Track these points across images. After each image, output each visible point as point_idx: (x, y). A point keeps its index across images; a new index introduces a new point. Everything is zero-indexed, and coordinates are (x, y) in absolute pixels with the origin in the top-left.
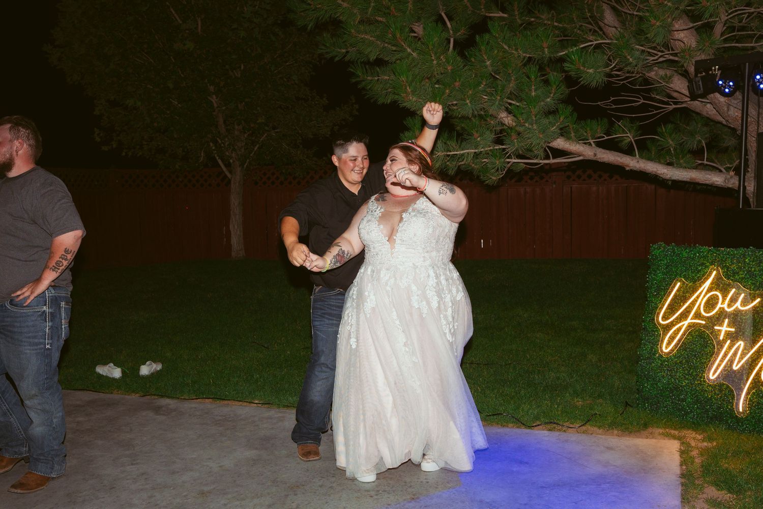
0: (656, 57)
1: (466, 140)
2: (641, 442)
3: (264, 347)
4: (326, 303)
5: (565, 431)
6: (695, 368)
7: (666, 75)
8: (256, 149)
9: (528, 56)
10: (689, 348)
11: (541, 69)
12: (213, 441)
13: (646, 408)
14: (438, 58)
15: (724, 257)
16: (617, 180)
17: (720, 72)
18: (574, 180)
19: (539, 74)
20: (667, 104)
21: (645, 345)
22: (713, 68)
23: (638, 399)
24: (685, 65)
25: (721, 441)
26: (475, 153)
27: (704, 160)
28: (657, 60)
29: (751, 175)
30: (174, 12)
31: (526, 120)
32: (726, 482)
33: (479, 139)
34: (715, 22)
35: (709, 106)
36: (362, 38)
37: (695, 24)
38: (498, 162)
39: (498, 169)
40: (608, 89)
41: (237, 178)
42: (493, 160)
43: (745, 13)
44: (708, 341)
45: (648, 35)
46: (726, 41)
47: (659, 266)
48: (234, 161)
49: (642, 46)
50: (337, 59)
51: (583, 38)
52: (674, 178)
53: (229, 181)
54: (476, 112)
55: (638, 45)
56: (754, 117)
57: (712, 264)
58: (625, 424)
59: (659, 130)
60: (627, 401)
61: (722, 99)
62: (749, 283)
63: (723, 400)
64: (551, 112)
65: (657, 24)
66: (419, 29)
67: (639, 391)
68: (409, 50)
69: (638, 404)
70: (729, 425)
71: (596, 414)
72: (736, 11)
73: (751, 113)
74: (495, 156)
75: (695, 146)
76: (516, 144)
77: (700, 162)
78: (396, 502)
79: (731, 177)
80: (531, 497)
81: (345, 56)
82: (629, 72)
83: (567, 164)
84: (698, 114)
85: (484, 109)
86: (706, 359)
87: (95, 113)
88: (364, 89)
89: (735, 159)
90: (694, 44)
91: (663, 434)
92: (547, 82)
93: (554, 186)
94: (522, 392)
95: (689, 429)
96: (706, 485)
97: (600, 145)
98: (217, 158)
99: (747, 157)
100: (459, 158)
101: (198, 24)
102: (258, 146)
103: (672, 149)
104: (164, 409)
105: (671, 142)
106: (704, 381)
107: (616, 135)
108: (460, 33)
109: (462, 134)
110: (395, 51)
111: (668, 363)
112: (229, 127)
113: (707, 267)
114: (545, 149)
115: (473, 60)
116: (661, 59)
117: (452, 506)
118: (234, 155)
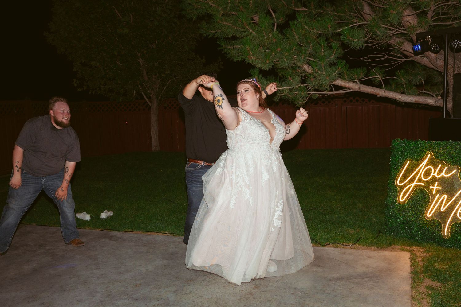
0: (394, 31)
1: (284, 81)
2: (388, 254)
3: (171, 201)
4: (194, 174)
5: (343, 248)
6: (419, 211)
7: (400, 42)
8: (165, 88)
9: (320, 32)
10: (415, 199)
11: (327, 39)
12: (142, 255)
13: (391, 234)
14: (268, 35)
15: (434, 146)
16: (373, 102)
17: (431, 39)
18: (348, 103)
19: (326, 43)
20: (401, 58)
21: (389, 197)
22: (427, 37)
23: (386, 229)
24: (411, 35)
25: (434, 252)
26: (290, 88)
27: (423, 90)
28: (394, 33)
29: (450, 98)
30: (117, 12)
31: (319, 69)
32: (437, 276)
33: (292, 81)
34: (428, 10)
35: (425, 59)
36: (224, 24)
37: (416, 12)
38: (303, 94)
39: (303, 98)
40: (366, 50)
41: (154, 106)
42: (300, 92)
43: (445, 5)
44: (426, 195)
45: (389, 19)
46: (434, 21)
47: (397, 152)
48: (152, 96)
49: (386, 25)
50: (210, 36)
51: (351, 21)
52: (405, 101)
53: (150, 107)
54: (290, 65)
55: (383, 25)
56: (452, 65)
57: (428, 150)
58: (378, 243)
59: (396, 73)
60: (380, 230)
61: (433, 55)
62: (450, 161)
63: (436, 229)
64: (333, 65)
65: (394, 12)
66: (256, 18)
67: (386, 224)
68: (251, 31)
69: (386, 232)
70: (439, 243)
71: (362, 238)
72: (440, 4)
73: (450, 62)
74: (301, 90)
75: (418, 82)
76: (313, 83)
77: (421, 91)
78: (246, 289)
79: (439, 100)
80: (324, 286)
81: (214, 35)
82: (378, 40)
83: (344, 94)
84: (419, 63)
85: (295, 63)
86: (425, 205)
87: (73, 70)
88: (225, 53)
89: (442, 89)
90: (416, 23)
91: (400, 249)
92: (331, 47)
93: (337, 107)
94: (319, 226)
95: (415, 245)
96: (425, 278)
97: (362, 83)
98: (143, 94)
99: (448, 88)
100: (281, 92)
101: (131, 18)
102: (166, 87)
103: (404, 84)
104: (114, 237)
105: (404, 80)
106: (424, 218)
107: (372, 76)
108: (280, 20)
109: (282, 78)
110: (243, 31)
111: (403, 208)
112: (149, 77)
113: (425, 152)
114: (330, 85)
115: (288, 35)
116: (397, 33)
117: (279, 291)
118: (152, 92)
